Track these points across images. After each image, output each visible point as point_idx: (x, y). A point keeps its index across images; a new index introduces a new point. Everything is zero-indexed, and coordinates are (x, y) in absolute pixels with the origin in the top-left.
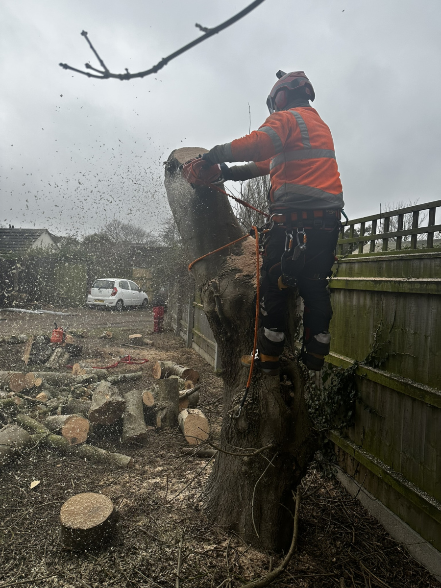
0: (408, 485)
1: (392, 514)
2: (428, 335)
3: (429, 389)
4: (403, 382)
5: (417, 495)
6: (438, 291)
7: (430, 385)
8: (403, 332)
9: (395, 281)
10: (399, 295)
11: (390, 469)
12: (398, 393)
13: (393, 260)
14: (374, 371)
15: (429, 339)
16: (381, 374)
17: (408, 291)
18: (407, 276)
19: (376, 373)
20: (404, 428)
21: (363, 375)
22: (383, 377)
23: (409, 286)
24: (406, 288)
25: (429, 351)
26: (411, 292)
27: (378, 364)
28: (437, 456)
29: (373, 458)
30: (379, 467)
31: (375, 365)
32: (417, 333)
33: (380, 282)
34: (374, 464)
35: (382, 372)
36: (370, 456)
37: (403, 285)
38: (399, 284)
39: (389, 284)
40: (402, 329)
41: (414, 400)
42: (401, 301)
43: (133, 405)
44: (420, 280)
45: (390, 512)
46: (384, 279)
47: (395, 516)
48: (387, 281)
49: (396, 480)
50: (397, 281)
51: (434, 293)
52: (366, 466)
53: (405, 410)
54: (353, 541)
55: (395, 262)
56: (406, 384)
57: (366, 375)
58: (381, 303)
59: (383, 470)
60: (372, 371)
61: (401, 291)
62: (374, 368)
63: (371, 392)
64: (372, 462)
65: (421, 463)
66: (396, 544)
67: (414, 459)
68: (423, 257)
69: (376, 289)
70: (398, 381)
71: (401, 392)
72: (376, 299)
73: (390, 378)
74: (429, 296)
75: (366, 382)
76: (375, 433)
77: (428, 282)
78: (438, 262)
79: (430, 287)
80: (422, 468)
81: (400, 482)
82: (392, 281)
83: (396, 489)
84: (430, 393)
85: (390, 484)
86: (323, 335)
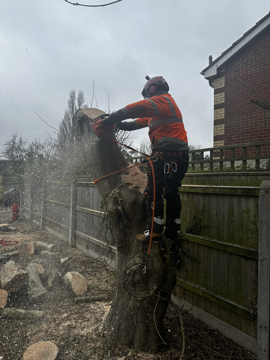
0: (219, 296)
1: (209, 314)
2: (224, 215)
3: (228, 244)
4: (212, 241)
5: (225, 301)
6: (231, 192)
7: (228, 242)
8: (209, 214)
9: (203, 187)
10: (206, 194)
11: (206, 290)
12: (208, 247)
13: (201, 176)
14: (193, 236)
15: (226, 218)
16: (198, 238)
17: (212, 193)
18: (210, 185)
19: (194, 237)
20: (213, 266)
21: (186, 239)
22: (199, 239)
23: (213, 190)
24: (211, 191)
25: (226, 224)
26: (214, 193)
27: (195, 232)
28: (234, 279)
29: (195, 285)
30: (200, 289)
31: (193, 233)
32: (218, 214)
33: (194, 187)
34: (196, 288)
35: (198, 237)
36: (192, 284)
37: (209, 189)
38: (206, 189)
39: (200, 189)
40: (208, 213)
41: (218, 250)
42: (207, 198)
43: (33, 275)
44: (219, 186)
45: (208, 313)
46: (195, 186)
47: (211, 315)
48: (198, 187)
49: (211, 295)
50: (205, 187)
51: (228, 194)
52: (191, 290)
53: (213, 256)
54: (194, 334)
55: (202, 177)
56: (214, 242)
57: (188, 239)
58: (194, 198)
59: (202, 291)
60: (192, 236)
61: (207, 192)
62: (193, 234)
63: (191, 248)
64: (195, 287)
65: (225, 284)
66: (214, 331)
67: (220, 282)
68: (220, 175)
69: (192, 191)
70: (209, 241)
71: (212, 246)
72: (191, 196)
73: (204, 240)
74: (224, 195)
75: (186, 242)
76: (195, 271)
77: (225, 188)
78: (228, 177)
79: (226, 190)
80: (226, 286)
81: (213, 296)
82: (201, 187)
83: (211, 300)
84: (230, 246)
85: (207, 298)
86: (178, 219)
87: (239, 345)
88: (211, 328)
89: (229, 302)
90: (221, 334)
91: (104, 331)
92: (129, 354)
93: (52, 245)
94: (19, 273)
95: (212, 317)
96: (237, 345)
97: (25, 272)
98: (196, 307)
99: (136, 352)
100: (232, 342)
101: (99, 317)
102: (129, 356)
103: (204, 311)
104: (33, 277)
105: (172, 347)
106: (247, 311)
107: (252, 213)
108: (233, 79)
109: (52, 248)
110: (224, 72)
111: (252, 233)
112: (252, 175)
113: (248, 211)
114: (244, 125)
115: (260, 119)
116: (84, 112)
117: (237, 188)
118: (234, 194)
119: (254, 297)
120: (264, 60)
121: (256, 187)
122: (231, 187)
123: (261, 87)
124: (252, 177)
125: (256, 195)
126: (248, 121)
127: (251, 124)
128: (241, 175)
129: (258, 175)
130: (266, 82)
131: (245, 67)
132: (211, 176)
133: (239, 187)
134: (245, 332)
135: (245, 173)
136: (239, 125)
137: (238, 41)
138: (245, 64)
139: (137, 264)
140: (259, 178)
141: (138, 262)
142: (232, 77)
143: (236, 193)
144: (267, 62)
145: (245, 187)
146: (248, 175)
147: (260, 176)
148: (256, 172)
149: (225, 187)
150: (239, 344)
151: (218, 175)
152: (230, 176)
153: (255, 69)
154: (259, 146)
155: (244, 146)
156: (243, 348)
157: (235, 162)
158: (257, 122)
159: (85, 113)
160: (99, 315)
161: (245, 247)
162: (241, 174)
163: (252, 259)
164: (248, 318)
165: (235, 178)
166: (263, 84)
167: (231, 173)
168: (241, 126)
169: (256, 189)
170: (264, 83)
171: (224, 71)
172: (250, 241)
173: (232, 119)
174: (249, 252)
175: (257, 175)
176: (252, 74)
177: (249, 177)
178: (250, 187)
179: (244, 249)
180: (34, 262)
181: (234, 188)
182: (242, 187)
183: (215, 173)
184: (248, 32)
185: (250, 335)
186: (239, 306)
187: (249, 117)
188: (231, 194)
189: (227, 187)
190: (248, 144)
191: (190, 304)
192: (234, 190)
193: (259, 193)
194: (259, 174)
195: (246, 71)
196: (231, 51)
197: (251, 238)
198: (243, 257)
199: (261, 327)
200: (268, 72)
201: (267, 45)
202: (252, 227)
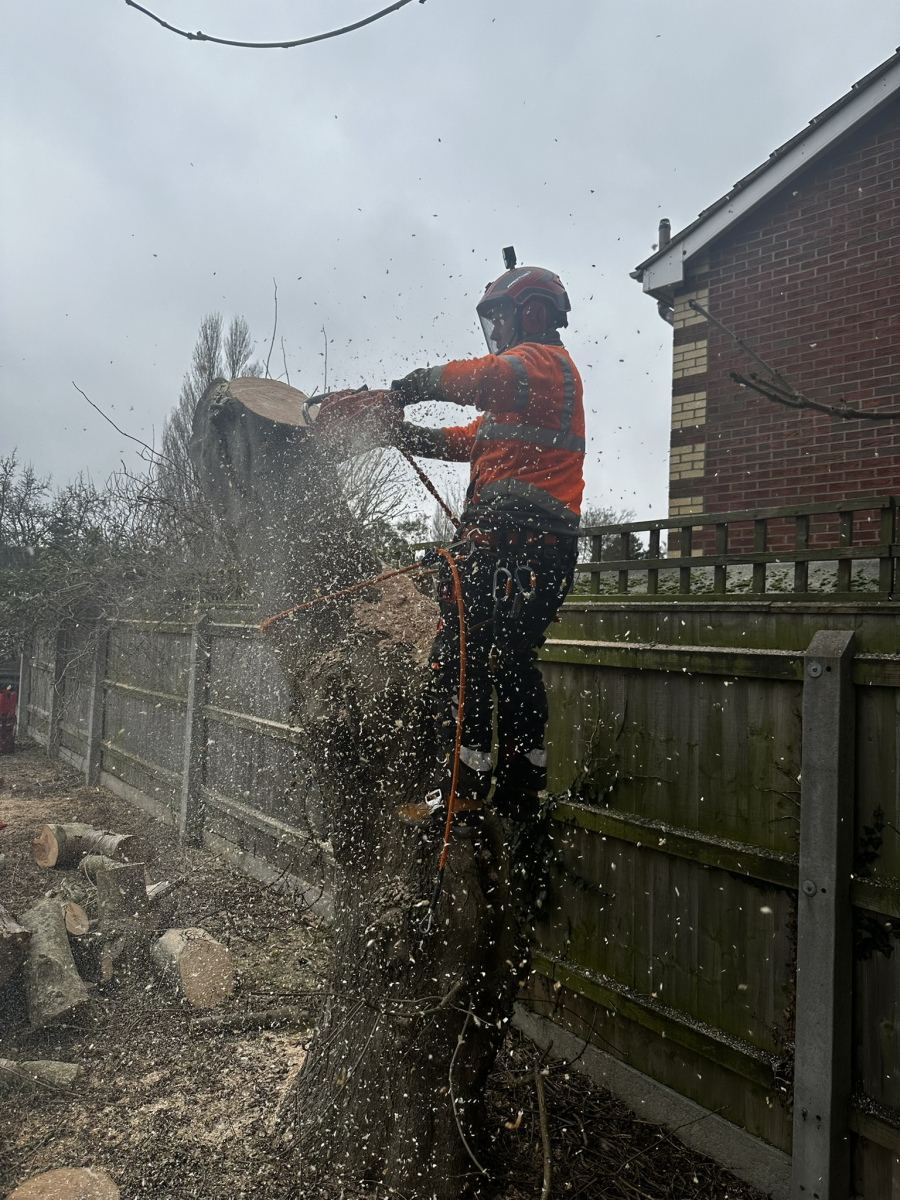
0: (671, 1013)
1: (639, 1074)
2: (693, 743)
3: (705, 839)
4: (654, 829)
5: (692, 1031)
6: (711, 668)
7: (703, 832)
8: (643, 737)
9: (626, 649)
10: (632, 671)
11: (630, 991)
13: (618, 611)
14: (590, 812)
15: (696, 750)
16: (606, 816)
17: (654, 667)
18: (646, 640)
19: (595, 814)
20: (655, 911)
21: (568, 820)
22: (610, 821)
23: (657, 658)
24: (650, 662)
25: (697, 771)
26: (661, 668)
27: (597, 798)
28: (722, 954)
29: (594, 974)
30: (610, 990)
31: (590, 800)
32: (671, 739)
33: (596, 649)
34: (599, 986)
35: (607, 813)
36: (587, 972)
37: (643, 657)
38: (636, 654)
39: (615, 653)
40: (641, 733)
41: (673, 859)
42: (638, 684)
43: (49, 938)
44: (675, 648)
45: (635, 1071)
46: (602, 644)
47: (644, 1077)
48: (610, 649)
49: (646, 1009)
50: (631, 649)
51: (706, 671)
53: (655, 879)
54: (586, 1142)
55: (622, 615)
57: (574, 819)
58: (597, 686)
59: (618, 994)
60: (587, 811)
61: (638, 667)
62: (590, 805)
63: (582, 852)
64: (593, 983)
65: (692, 971)
66: (654, 1129)
67: (677, 967)
68: (679, 609)
69: (589, 662)
70: (642, 827)
71: (651, 846)
72: (585, 679)
73: (626, 823)
74: (693, 676)
76: (595, 927)
77: (694, 652)
78: (706, 618)
79: (697, 661)
80: (695, 980)
81: (654, 1012)
82: (620, 648)
83: (646, 1026)
84: (708, 844)
85: (634, 1018)
86: (539, 751)
87: (734, 1178)
88: (644, 1119)
89: (704, 1031)
90: (676, 1140)
91: (284, 1131)
93: (120, 837)
95: (649, 1084)
96: (727, 1177)
97: (18, 930)
98: (598, 1048)
100: (711, 1166)
101: (269, 1083)
103: (622, 1064)
104: (48, 947)
105: (510, 1187)
106: (762, 1064)
107: (781, 737)
108: (734, 297)
110: (707, 273)
111: (780, 804)
112: (781, 611)
113: (768, 730)
114: (767, 447)
115: (820, 428)
116: (233, 392)
117: (732, 654)
118: (725, 672)
119: (785, 1017)
120: (835, 239)
121: (795, 653)
122: (715, 649)
123: (823, 325)
124: (785, 619)
125: (796, 678)
126: (782, 434)
127: (790, 444)
128: (748, 612)
129: (802, 614)
130: (840, 312)
131: (773, 260)
132: (652, 612)
133: (739, 651)
134: (755, 1131)
135: (761, 606)
136: (753, 449)
137: (752, 176)
138: (773, 250)
139: (397, 904)
140: (805, 623)
141: (401, 898)
142: (734, 291)
143: (730, 669)
144: (843, 246)
145: (758, 652)
146: (768, 612)
147: (809, 617)
148: (797, 604)
149: (696, 649)
150: (734, 1172)
151: (673, 611)
152: (713, 616)
153: (804, 266)
154: (805, 517)
155: (759, 518)
156: (748, 1187)
157: (732, 569)
158: (812, 439)
159: (237, 393)
160: (270, 1075)
161: (757, 850)
162: (748, 610)
163: (779, 889)
164: (765, 1085)
165: (728, 621)
166: (831, 317)
167: (716, 603)
168: (758, 452)
169: (793, 658)
170: (832, 314)
171: (706, 269)
172: (773, 829)
173: (731, 427)
174: (771, 865)
175: (799, 613)
176: (796, 284)
177: (773, 620)
178: (775, 652)
179: (756, 855)
180: (53, 896)
181: (723, 653)
182: (750, 651)
183: (664, 603)
184: (784, 149)
185: (769, 1144)
186: (737, 1046)
187: (785, 421)
188: (715, 672)
189: (703, 649)
190: (771, 511)
191: (576, 1039)
192: (724, 662)
193: (803, 673)
194: (805, 611)
195: (778, 273)
196: (729, 208)
197: (777, 820)
198: (750, 881)
199: (804, 1115)
200: (847, 280)
201: (846, 193)
202: (779, 782)
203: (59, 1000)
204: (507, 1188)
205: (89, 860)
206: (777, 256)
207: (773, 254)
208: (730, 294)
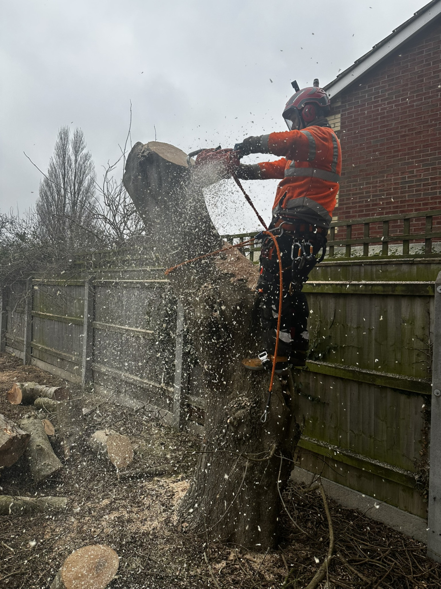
0: (360, 457)
1: (343, 486)
2: (371, 328)
3: (378, 373)
4: (351, 370)
5: (372, 464)
6: (384, 291)
7: (377, 370)
8: (344, 327)
9: (336, 284)
10: (339, 295)
11: (338, 448)
12: (342, 379)
13: (330, 266)
14: (316, 364)
15: (373, 332)
17: (352, 292)
18: (346, 280)
19: (318, 364)
20: (351, 409)
22: (327, 367)
23: (353, 288)
24: (350, 290)
25: (374, 342)
26: (355, 293)
27: (318, 357)
28: (387, 427)
29: (318, 441)
30: (327, 448)
31: (315, 358)
32: (360, 327)
33: (319, 285)
34: (321, 446)
35: (325, 364)
36: (314, 440)
37: (346, 287)
38: (341, 286)
39: (330, 286)
40: (343, 325)
41: (360, 384)
42: (341, 301)
43: (39, 437)
44: (363, 282)
45: (340, 485)
46: (321, 282)
47: (345, 487)
48: (327, 284)
49: (348, 456)
50: (338, 284)
51: (379, 293)
52: (312, 450)
53: (351, 394)
55: (332, 268)
56: (353, 371)
57: (307, 368)
58: (318, 302)
59: (332, 450)
60: (314, 364)
61: (343, 292)
62: (315, 361)
63: (311, 383)
64: (318, 445)
65: (371, 437)
66: (352, 511)
67: (363, 435)
69: (314, 291)
70: (344, 370)
71: (350, 378)
72: (312, 300)
73: (336, 368)
74: (372, 296)
75: (304, 374)
76: (318, 419)
77: (374, 284)
78: (379, 267)
79: (376, 288)
80: (372, 440)
81: (352, 457)
82: (332, 284)
83: (347, 463)
84: (381, 376)
85: (341, 460)
86: (306, 332)
87: (394, 531)
88: (347, 507)
89: (379, 464)
90: (364, 516)
91: (183, 522)
92: (231, 557)
93: (54, 388)
94: (14, 434)
95: (349, 491)
96: (391, 531)
97: (24, 433)
99: (240, 553)
100: (382, 526)
101: (166, 501)
102: (232, 560)
103: (333, 482)
104: (38, 441)
105: (293, 541)
106: (409, 477)
107: (419, 323)
108: (353, 118)
109: (56, 391)
110: (340, 106)
111: (418, 355)
112: (420, 263)
113: (412, 321)
114: (369, 192)
115: (395, 183)
116: (151, 148)
117: (394, 284)
118: (391, 293)
119: (420, 455)
120: (403, 90)
121: (427, 282)
122: (384, 282)
123: (398, 132)
124: (421, 266)
125: (428, 295)
126: (377, 186)
127: (380, 191)
128: (402, 264)
129: (431, 263)
130: (406, 126)
131: (373, 100)
132: (350, 266)
133: (398, 282)
134: (404, 509)
135: (408, 261)
136: (363, 193)
137: (364, 57)
138: (373, 95)
139: (244, 407)
140: (432, 268)
141: (245, 404)
142: (353, 115)
143: (393, 291)
144: (407, 94)
145: (408, 282)
146: (412, 263)
147: (434, 265)
148: (428, 259)
149: (373, 282)
150: (394, 528)
151: (360, 265)
152: (383, 266)
153: (388, 103)
154: (431, 217)
155: (406, 218)
156: (402, 534)
157: (371, 248)
158: (391, 188)
159: (153, 149)
160: (165, 497)
161: (407, 377)
162: (402, 262)
163: (418, 394)
164: (411, 487)
165: (392, 268)
166: (401, 129)
167: (384, 260)
168: (365, 195)
169: (427, 285)
170: (402, 127)
171: (339, 104)
172: (414, 367)
173: (352, 182)
174: (414, 384)
175: (429, 263)
176: (384, 112)
177: (415, 267)
178: (416, 282)
179: (406, 379)
181: (389, 284)
182: (404, 282)
183: (356, 261)
184: (380, 44)
185: (412, 514)
186: (395, 470)
187: (378, 180)
188: (385, 293)
189: (378, 282)
190: (413, 214)
191: (309, 472)
192: (390, 288)
193: (434, 291)
194: (432, 262)
195: (375, 107)
196: (352, 73)
197: (416, 362)
198: (403, 392)
199: (435, 498)
200: (409, 110)
201: (409, 67)
202: (419, 345)
203: (49, 467)
204: (292, 542)
205: (39, 400)
206: (375, 98)
207: (373, 97)
208: (352, 117)
